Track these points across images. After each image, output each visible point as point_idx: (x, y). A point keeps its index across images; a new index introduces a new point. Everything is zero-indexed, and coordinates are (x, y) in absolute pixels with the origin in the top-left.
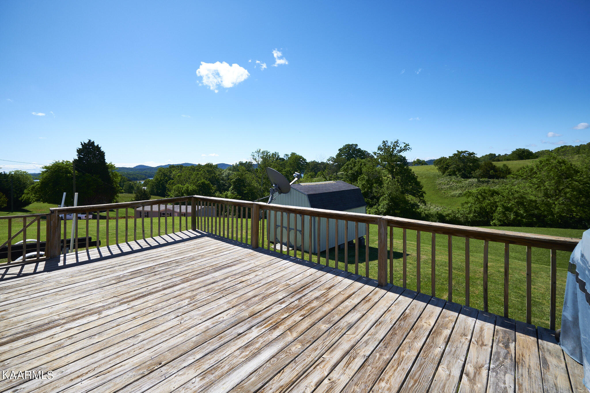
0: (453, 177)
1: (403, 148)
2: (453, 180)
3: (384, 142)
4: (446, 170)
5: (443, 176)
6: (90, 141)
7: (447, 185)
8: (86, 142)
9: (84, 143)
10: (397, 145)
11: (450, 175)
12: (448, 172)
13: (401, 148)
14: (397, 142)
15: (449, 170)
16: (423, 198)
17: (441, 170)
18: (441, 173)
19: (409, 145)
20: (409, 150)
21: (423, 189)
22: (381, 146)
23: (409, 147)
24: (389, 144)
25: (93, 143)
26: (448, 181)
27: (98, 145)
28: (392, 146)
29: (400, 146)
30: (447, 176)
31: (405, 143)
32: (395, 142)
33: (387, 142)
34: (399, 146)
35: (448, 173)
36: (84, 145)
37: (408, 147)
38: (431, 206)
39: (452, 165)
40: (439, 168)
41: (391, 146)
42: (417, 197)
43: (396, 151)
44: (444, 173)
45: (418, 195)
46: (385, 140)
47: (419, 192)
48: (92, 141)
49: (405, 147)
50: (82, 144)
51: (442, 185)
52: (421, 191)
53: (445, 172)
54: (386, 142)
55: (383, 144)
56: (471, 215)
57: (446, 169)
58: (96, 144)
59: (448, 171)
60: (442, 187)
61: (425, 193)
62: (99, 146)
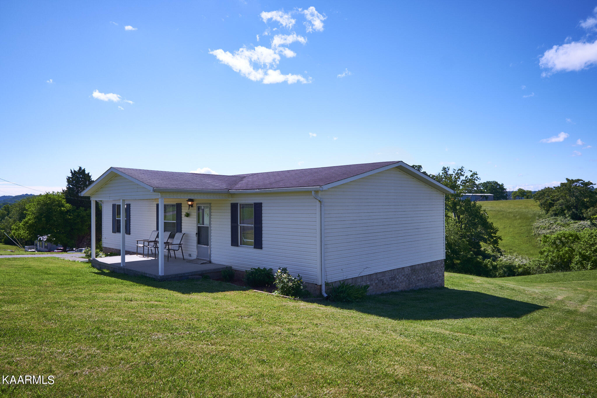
0: (560, 218)
1: (469, 178)
2: (559, 222)
3: (444, 169)
4: (550, 207)
5: (547, 216)
6: (80, 168)
7: (549, 229)
8: (77, 169)
9: (74, 171)
10: (461, 173)
11: (556, 215)
12: (553, 211)
13: (466, 177)
14: (461, 170)
15: (555, 207)
16: (497, 245)
17: (544, 207)
18: (544, 212)
19: (476, 174)
20: (477, 180)
21: (498, 234)
22: (441, 174)
23: (477, 177)
24: (450, 172)
25: (84, 170)
26: (551, 224)
27: (89, 173)
28: (454, 175)
29: (466, 175)
30: (552, 216)
31: (471, 171)
32: (459, 170)
33: (449, 169)
34: (463, 175)
35: (552, 213)
36: (74, 173)
37: (475, 176)
38: (517, 258)
39: (558, 200)
40: (541, 205)
41: (452, 175)
42: (489, 244)
43: (460, 181)
44: (547, 211)
45: (490, 241)
46: (446, 167)
47: (492, 237)
48: (83, 169)
49: (472, 176)
50: (72, 172)
51: (541, 229)
52: (495, 237)
53: (549, 210)
54: (447, 170)
55: (443, 172)
56: (547, 266)
57: (551, 205)
58: (86, 172)
59: (553, 209)
60: (540, 233)
61: (501, 239)
62: (90, 175)
